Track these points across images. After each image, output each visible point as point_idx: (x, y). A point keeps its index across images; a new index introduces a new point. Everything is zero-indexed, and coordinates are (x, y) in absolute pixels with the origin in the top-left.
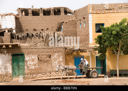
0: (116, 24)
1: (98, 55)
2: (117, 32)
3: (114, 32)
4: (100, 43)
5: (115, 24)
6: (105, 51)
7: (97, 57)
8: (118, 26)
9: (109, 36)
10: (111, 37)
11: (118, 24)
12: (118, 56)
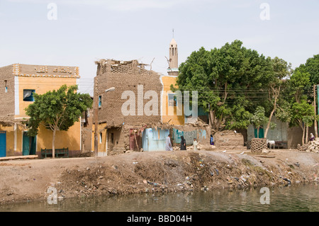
0: (54, 91)
1: (26, 130)
2: (57, 101)
3: (54, 102)
4: (32, 115)
5: (52, 91)
6: (37, 125)
7: (25, 133)
8: (56, 94)
9: (46, 106)
10: (48, 107)
11: (56, 91)
12: (55, 132)
